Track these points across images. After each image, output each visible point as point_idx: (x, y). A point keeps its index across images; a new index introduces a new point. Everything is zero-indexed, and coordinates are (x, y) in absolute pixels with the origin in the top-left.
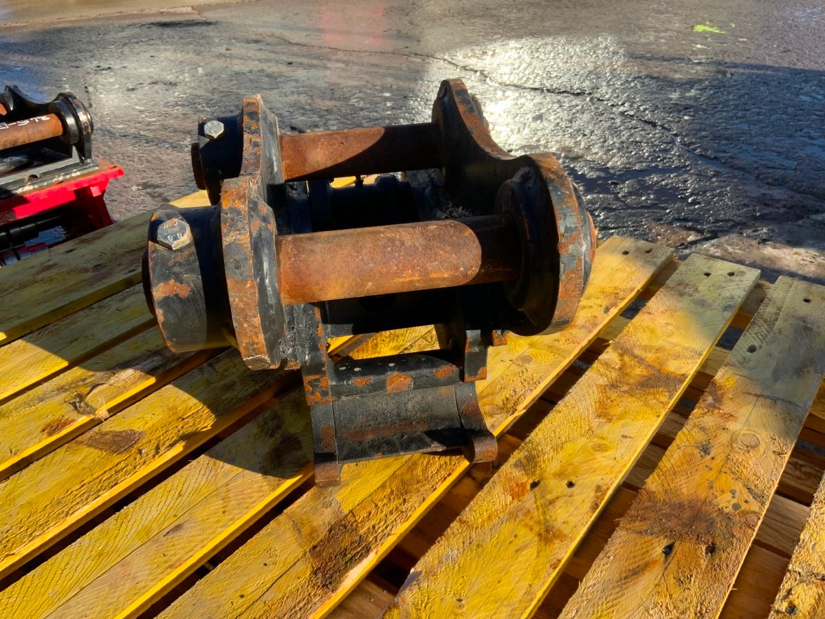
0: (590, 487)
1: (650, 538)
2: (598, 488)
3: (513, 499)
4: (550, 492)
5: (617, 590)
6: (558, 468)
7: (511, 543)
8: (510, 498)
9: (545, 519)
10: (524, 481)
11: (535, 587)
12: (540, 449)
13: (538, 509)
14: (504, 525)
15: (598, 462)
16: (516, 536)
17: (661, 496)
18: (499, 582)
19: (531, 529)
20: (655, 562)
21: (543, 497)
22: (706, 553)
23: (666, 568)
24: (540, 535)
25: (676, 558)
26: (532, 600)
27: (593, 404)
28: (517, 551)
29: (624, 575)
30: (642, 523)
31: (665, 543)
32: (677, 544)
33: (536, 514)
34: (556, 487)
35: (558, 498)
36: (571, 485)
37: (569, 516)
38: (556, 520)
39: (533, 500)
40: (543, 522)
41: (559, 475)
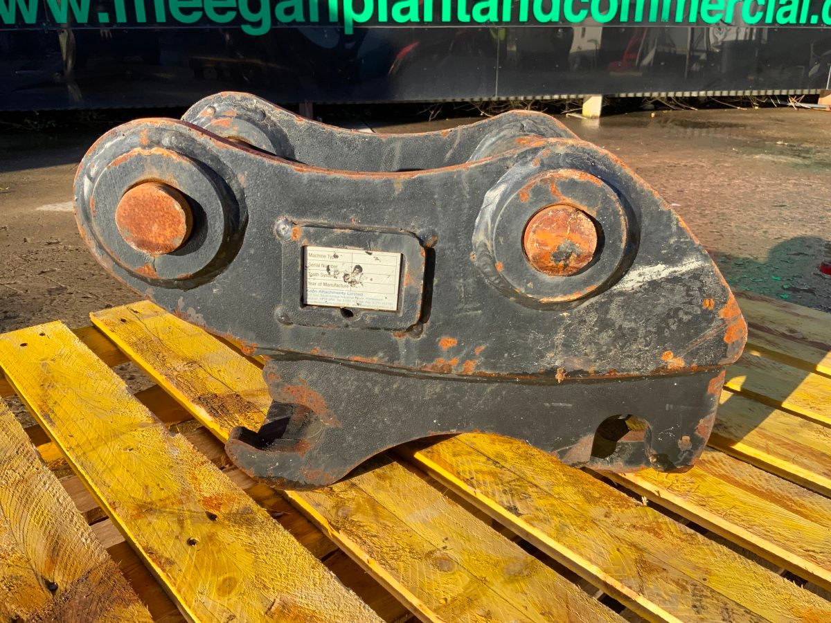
0: (176, 556)
1: (77, 578)
2: (170, 562)
3: (205, 497)
4: (192, 524)
5: (52, 533)
6: (221, 539)
7: (158, 485)
8: (207, 495)
9: (165, 512)
10: (221, 509)
11: (104, 488)
12: (260, 533)
13: (179, 510)
14: (180, 485)
15: (206, 575)
16: (162, 489)
17: (116, 610)
18: (128, 471)
19: (161, 500)
20: (50, 570)
21: (191, 517)
22: (17, 616)
23: (36, 575)
24: (151, 503)
25: (38, 586)
26: (96, 484)
27: (311, 608)
28: (147, 487)
29: (60, 542)
30: (98, 578)
31: (61, 588)
32: (51, 596)
33: (176, 508)
34: (197, 531)
35: (182, 527)
36: (191, 542)
37: (154, 529)
38: (158, 518)
39: (192, 509)
40: (163, 510)
41: (211, 538)
